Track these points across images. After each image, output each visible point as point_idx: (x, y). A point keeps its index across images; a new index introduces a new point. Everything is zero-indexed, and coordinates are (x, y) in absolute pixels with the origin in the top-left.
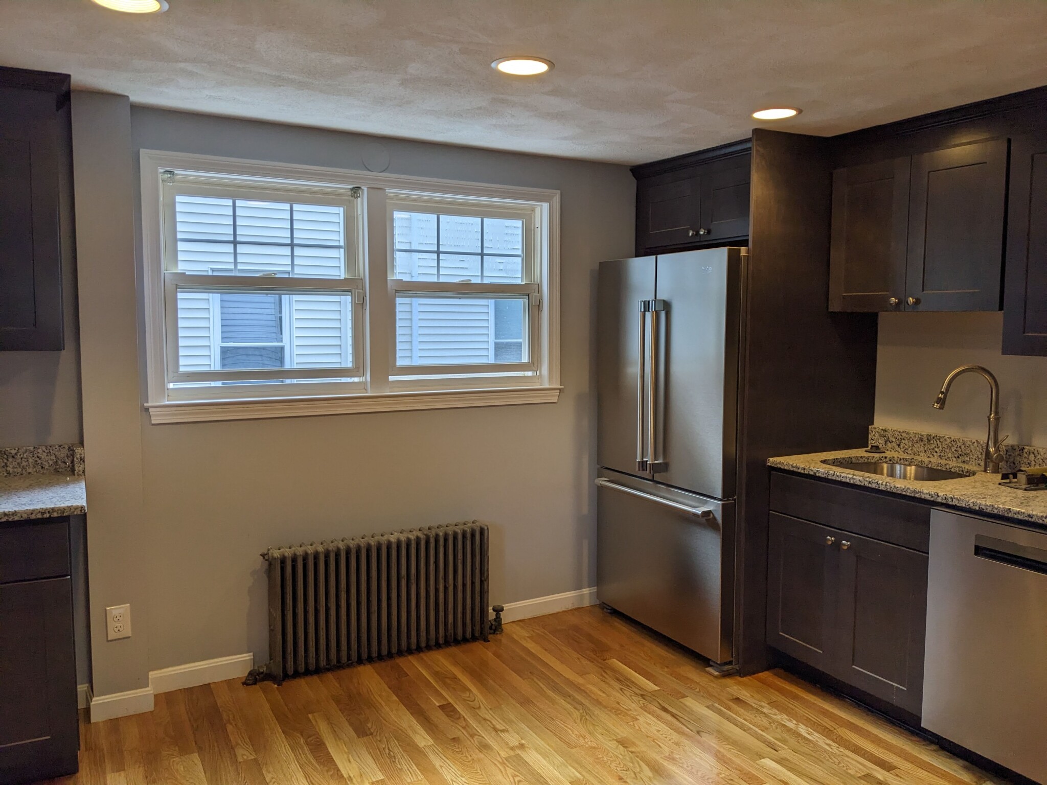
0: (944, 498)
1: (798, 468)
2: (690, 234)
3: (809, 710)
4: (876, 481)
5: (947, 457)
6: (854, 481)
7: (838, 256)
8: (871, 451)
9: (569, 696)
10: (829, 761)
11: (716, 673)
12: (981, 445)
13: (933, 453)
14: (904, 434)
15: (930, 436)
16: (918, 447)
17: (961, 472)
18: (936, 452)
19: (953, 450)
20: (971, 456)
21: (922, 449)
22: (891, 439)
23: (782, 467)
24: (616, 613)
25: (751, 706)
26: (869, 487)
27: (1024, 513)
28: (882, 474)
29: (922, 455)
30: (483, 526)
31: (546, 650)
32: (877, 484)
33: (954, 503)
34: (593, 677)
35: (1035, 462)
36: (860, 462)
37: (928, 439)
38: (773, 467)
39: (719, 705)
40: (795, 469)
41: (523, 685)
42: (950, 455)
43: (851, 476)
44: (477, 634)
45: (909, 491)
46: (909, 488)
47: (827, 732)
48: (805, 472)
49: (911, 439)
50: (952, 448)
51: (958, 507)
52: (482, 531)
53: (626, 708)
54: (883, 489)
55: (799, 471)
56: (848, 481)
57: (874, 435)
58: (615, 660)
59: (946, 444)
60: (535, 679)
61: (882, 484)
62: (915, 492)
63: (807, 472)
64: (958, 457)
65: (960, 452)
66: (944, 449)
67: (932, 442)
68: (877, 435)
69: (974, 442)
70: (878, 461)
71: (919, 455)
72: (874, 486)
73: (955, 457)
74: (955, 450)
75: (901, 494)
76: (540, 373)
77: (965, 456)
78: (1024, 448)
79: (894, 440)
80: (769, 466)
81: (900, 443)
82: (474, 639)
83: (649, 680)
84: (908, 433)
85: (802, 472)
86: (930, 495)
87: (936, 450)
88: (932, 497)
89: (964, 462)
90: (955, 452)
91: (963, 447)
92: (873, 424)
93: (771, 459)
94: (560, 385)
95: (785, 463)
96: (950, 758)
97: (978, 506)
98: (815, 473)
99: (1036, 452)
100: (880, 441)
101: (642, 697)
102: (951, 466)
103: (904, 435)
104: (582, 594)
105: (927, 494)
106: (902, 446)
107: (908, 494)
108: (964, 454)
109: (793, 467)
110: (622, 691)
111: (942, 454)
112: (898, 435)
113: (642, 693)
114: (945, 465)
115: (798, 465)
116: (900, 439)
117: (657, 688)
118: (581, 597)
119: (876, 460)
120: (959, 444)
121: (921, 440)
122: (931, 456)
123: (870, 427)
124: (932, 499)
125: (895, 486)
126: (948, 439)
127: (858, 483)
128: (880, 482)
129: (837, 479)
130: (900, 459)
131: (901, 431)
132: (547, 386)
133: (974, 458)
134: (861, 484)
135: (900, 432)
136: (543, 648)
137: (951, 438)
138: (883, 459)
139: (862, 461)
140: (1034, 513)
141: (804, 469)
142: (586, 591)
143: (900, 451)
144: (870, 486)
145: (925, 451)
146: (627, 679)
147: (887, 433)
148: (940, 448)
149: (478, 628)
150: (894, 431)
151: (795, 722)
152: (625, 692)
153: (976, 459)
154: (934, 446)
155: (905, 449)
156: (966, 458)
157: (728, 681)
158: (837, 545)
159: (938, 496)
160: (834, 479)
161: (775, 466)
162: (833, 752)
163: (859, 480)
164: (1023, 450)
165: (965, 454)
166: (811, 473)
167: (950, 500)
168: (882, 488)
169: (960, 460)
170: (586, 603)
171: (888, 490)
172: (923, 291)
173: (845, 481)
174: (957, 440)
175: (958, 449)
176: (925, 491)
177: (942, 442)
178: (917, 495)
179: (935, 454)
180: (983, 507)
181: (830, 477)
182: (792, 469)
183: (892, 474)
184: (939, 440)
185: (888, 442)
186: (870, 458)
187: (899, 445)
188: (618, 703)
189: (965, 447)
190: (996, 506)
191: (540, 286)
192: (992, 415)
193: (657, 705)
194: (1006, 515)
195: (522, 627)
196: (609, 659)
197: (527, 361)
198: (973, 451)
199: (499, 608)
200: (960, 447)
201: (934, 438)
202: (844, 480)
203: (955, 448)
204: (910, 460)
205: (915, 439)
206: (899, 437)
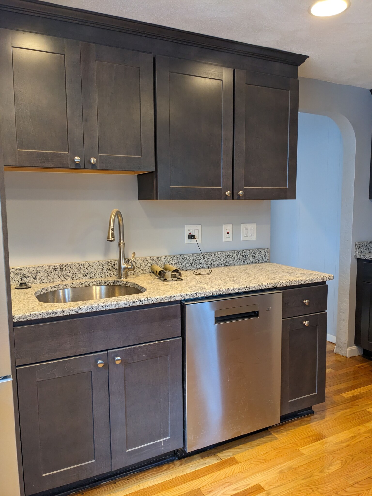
0: (191, 295)
1: (56, 313)
4: (139, 299)
6: (120, 306)
8: (21, 287)
12: (102, 264)
13: (65, 277)
14: (39, 268)
15: (62, 265)
16: (53, 275)
18: (69, 276)
19: (82, 271)
20: (95, 273)
21: (56, 276)
22: (26, 275)
23: (34, 318)
26: (134, 306)
27: (236, 289)
29: (57, 281)
32: (141, 301)
33: (197, 297)
35: (136, 267)
37: (61, 268)
38: (21, 322)
40: (52, 316)
42: (79, 276)
43: (115, 303)
45: (166, 298)
46: (166, 297)
48: (65, 314)
49: (46, 271)
50: (81, 270)
51: (200, 298)
54: (146, 304)
55: (57, 315)
56: (113, 307)
59: (76, 269)
61: (145, 300)
62: (171, 297)
63: (68, 314)
64: (86, 275)
65: (87, 272)
66: (74, 272)
67: (64, 269)
69: (97, 263)
71: (54, 281)
72: (138, 304)
73: (84, 276)
74: (84, 271)
77: (91, 273)
79: (30, 275)
81: (36, 276)
84: (42, 267)
85: (62, 315)
86: (181, 297)
87: (68, 274)
88: (183, 297)
89: (90, 277)
90: (83, 272)
91: (89, 268)
97: (212, 293)
98: (77, 312)
99: (136, 261)
100: (15, 279)
103: (39, 269)
105: (179, 296)
106: (38, 278)
107: (166, 301)
108: (90, 273)
109: (48, 314)
111: (74, 276)
112: (33, 270)
114: (85, 282)
116: (35, 273)
120: (86, 267)
121: (55, 270)
122: (65, 280)
125: (155, 299)
126: (77, 265)
128: (142, 299)
129: (102, 310)
130: (52, 288)
131: (36, 266)
133: (98, 273)
134: (126, 306)
135: (34, 268)
137: (79, 264)
140: (241, 287)
143: (36, 282)
144: (134, 305)
147: (22, 271)
148: (72, 272)
150: (29, 268)
153: (99, 274)
154: (66, 272)
155: (41, 280)
156: (92, 275)
159: (187, 295)
161: (24, 320)
164: (128, 261)
165: (91, 272)
166: (72, 313)
167: (195, 295)
168: (145, 303)
169: (87, 277)
171: (150, 303)
172: (99, 154)
173: (110, 308)
174: (84, 264)
175: (85, 270)
176: (178, 295)
177: (72, 268)
178: (172, 300)
179: (67, 277)
180: (215, 293)
181: (94, 310)
184: (70, 266)
185: (24, 278)
187: (35, 278)
189: (90, 267)
190: (221, 290)
192: (121, 242)
194: (227, 293)
198: (96, 269)
200: (87, 268)
201: (65, 266)
202: (109, 308)
203: (83, 270)
204: (57, 286)
205: (49, 271)
206: (35, 272)
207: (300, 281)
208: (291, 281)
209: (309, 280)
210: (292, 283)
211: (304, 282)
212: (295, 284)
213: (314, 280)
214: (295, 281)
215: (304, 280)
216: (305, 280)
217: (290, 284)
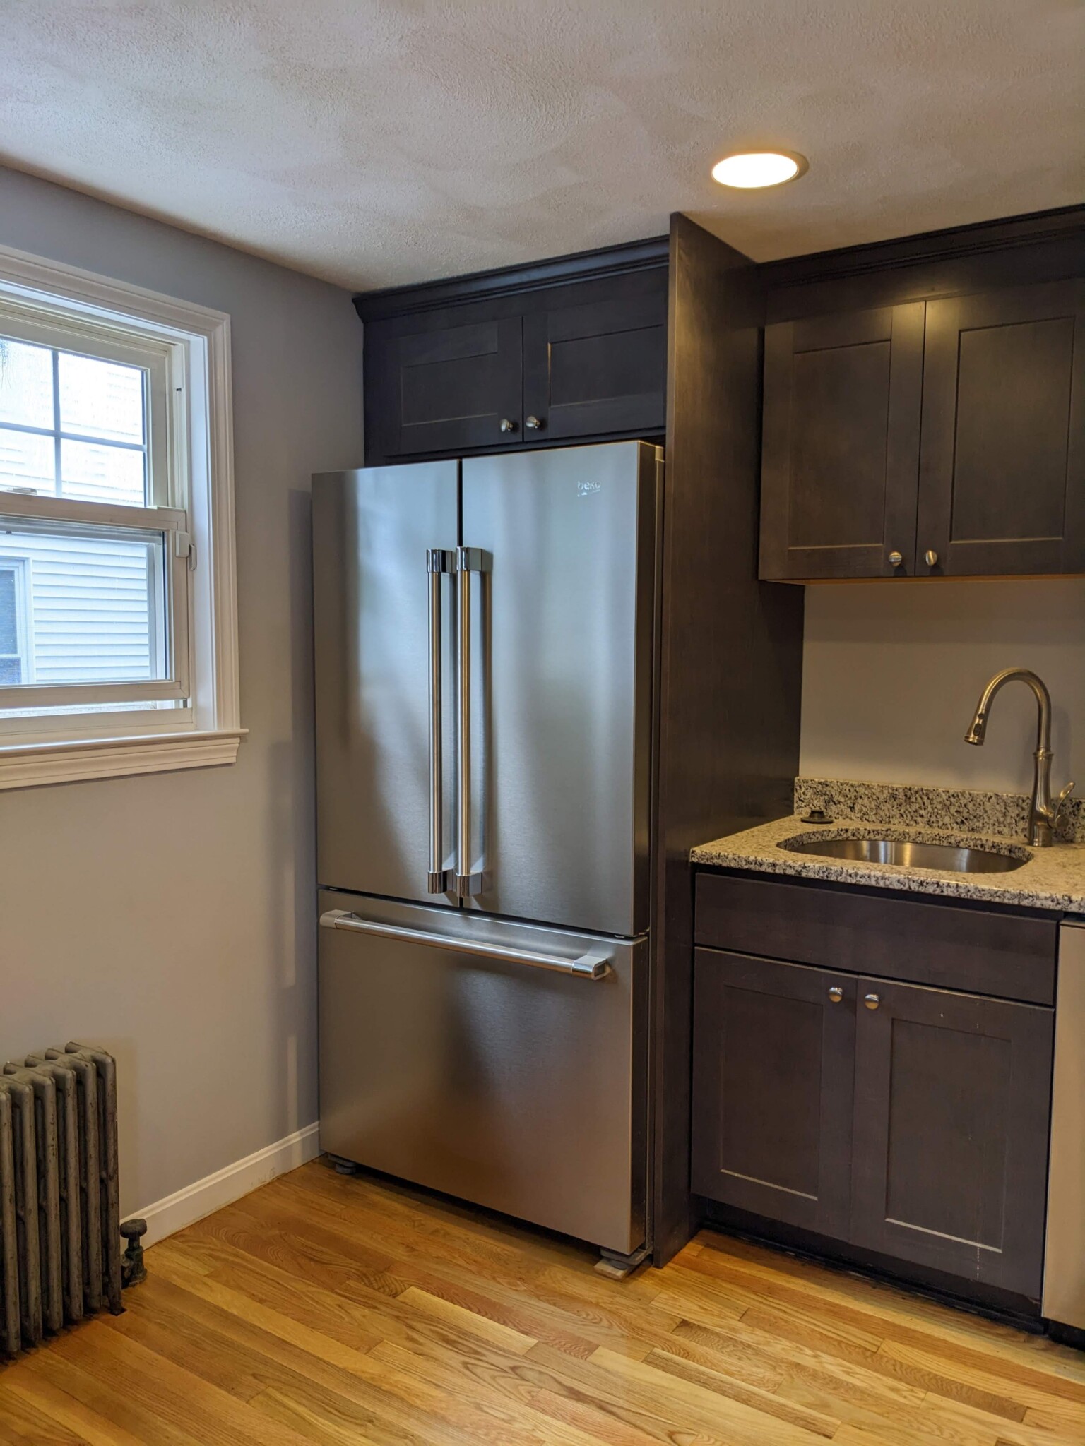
1: (761, 865)
2: (503, 428)
3: (808, 1314)
4: (935, 881)
5: (941, 823)
6: (888, 882)
8: (811, 820)
9: (371, 1421)
10: (922, 1431)
11: (620, 1273)
12: (1004, 801)
13: (915, 818)
14: (861, 788)
15: (910, 789)
16: (889, 809)
17: (979, 848)
18: (922, 816)
19: (953, 810)
21: (895, 812)
22: (836, 798)
23: (724, 864)
24: (362, 1172)
25: (717, 1334)
26: (919, 893)
29: (896, 822)
31: (261, 1301)
34: (395, 1351)
37: (906, 796)
38: (705, 865)
39: (669, 1351)
40: (753, 867)
42: (947, 820)
43: (879, 874)
44: (95, 1303)
45: (1008, 895)
47: (870, 1358)
48: (777, 871)
49: (874, 797)
50: (952, 808)
53: (502, 1416)
54: (951, 894)
55: (763, 869)
56: (873, 883)
57: (804, 793)
58: (413, 1288)
59: (940, 803)
60: (271, 1391)
62: (1021, 896)
63: (782, 871)
64: (962, 822)
65: (965, 815)
66: (936, 810)
67: (913, 799)
68: (809, 793)
69: (991, 797)
70: (836, 837)
71: (890, 822)
72: (930, 890)
73: (957, 823)
74: (957, 811)
75: (990, 902)
76: (195, 702)
77: (975, 820)
78: (1080, 803)
79: (842, 800)
80: (693, 863)
81: (854, 804)
82: (89, 1312)
83: (504, 1323)
84: (868, 787)
85: (770, 870)
86: (1053, 901)
87: (922, 812)
88: (1058, 904)
89: (973, 829)
90: (955, 814)
91: (970, 805)
92: (798, 775)
93: (698, 850)
94: (242, 727)
95: (731, 856)
98: (800, 873)
100: (815, 802)
101: (514, 1372)
102: (958, 839)
103: (861, 790)
104: (291, 1146)
105: (1046, 898)
106: (857, 808)
107: (1006, 901)
108: (972, 817)
109: (748, 862)
110: (468, 1369)
111: (933, 819)
112: (850, 791)
113: (512, 1363)
114: (948, 836)
115: (759, 858)
116: (853, 797)
117: (532, 1341)
118: (287, 1151)
119: (833, 836)
120: (963, 801)
123: (796, 779)
124: (1059, 907)
125: (976, 888)
126: (943, 794)
127: (897, 886)
129: (849, 881)
130: (869, 832)
131: (856, 783)
132: (213, 729)
133: (992, 822)
134: (902, 887)
135: (852, 786)
136: (252, 1296)
137: (948, 792)
138: (842, 833)
141: (774, 865)
142: (295, 1138)
143: (853, 817)
144: (922, 889)
145: (902, 815)
146: (464, 1334)
147: (828, 789)
148: (930, 809)
149: (97, 1287)
150: (842, 784)
151: (808, 1351)
152: (478, 1371)
153: (994, 825)
154: (918, 806)
155: (864, 814)
156: (977, 824)
157: (644, 1284)
158: (851, 1002)
159: (1071, 902)
160: (842, 880)
161: (709, 863)
162: (914, 1405)
163: (899, 881)
164: (1078, 806)
165: (975, 817)
166: (790, 872)
168: (948, 892)
169: (964, 827)
170: (297, 1161)
171: (963, 896)
172: (950, 540)
173: (867, 883)
174: (960, 795)
175: (961, 809)
177: (932, 799)
178: (1025, 903)
179: (919, 819)
181: (833, 878)
182: (746, 867)
184: (927, 795)
185: (831, 803)
186: (825, 833)
187: (852, 808)
188: (478, 1407)
189: (974, 805)
191: (189, 517)
192: (1041, 751)
193: (556, 1387)
195: (184, 1253)
196: (402, 1292)
197: (164, 678)
198: (989, 812)
200: (965, 806)
201: (917, 792)
202: (863, 882)
203: (956, 808)
204: (884, 833)
205: (881, 797)
206: (852, 795)
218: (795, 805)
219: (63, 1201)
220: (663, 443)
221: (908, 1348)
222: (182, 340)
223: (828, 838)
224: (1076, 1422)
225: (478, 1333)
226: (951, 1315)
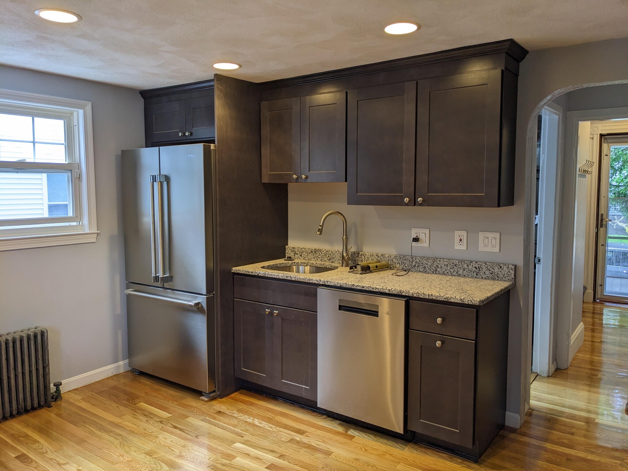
0: (323, 282)
1: (249, 272)
2: (180, 135)
3: (259, 410)
4: (290, 276)
5: (324, 260)
6: (279, 277)
7: (266, 151)
8: (287, 260)
9: (112, 432)
10: (272, 436)
11: (206, 399)
12: (340, 252)
15: (316, 249)
17: (331, 268)
18: (319, 258)
20: (336, 259)
21: (312, 257)
22: (297, 253)
23: (240, 273)
24: (143, 374)
25: (227, 414)
26: (287, 280)
27: (360, 286)
28: (293, 272)
29: (313, 260)
30: (43, 330)
31: (94, 405)
32: (291, 277)
33: (328, 284)
34: (128, 417)
36: (282, 266)
37: (315, 251)
38: (235, 273)
39: (208, 417)
40: (247, 273)
41: (79, 432)
42: (326, 259)
43: (277, 274)
44: (42, 404)
45: (306, 280)
46: (306, 278)
47: (269, 420)
48: (253, 274)
49: (307, 252)
51: (330, 285)
52: (42, 334)
53: (151, 431)
55: (250, 274)
56: (276, 277)
57: (288, 251)
58: (142, 403)
59: (324, 253)
60: (87, 425)
61: (293, 277)
62: (309, 280)
63: (254, 274)
65: (330, 257)
66: (323, 256)
67: (317, 253)
68: (290, 251)
69: (337, 252)
70: (291, 265)
71: (311, 260)
72: (289, 278)
73: (328, 260)
74: (328, 256)
75: (302, 282)
76: (82, 223)
78: (359, 253)
79: (298, 253)
80: (232, 272)
81: (302, 254)
82: (40, 407)
83: (165, 411)
84: (305, 249)
85: (251, 274)
86: (316, 281)
87: (319, 257)
88: (318, 282)
89: (332, 262)
91: (331, 254)
92: (288, 245)
93: (234, 268)
94: (97, 231)
95: (242, 270)
96: (332, 421)
97: (339, 284)
98: (258, 274)
100: (291, 254)
101: (160, 422)
102: (326, 265)
103: (303, 250)
104: (119, 365)
105: (315, 280)
106: (302, 256)
107: (306, 281)
109: (246, 272)
110: (147, 421)
111: (322, 259)
113: (160, 420)
115: (249, 270)
117: (170, 415)
118: (118, 367)
119: (290, 264)
120: (330, 253)
121: (312, 252)
122: (317, 260)
123: (286, 246)
124: (318, 283)
126: (324, 251)
127: (281, 278)
128: (292, 276)
129: (270, 277)
130: (302, 263)
131: (302, 247)
132: (87, 231)
133: (337, 259)
134: (282, 278)
135: (301, 248)
136: (92, 404)
137: (326, 250)
138: (293, 263)
139: (283, 265)
140: (365, 285)
141: (252, 272)
142: (121, 363)
143: (302, 259)
144: (287, 278)
145: (314, 258)
146: (151, 413)
147: (295, 249)
148: (321, 255)
149: (42, 399)
150: (298, 248)
151: (252, 418)
152: (150, 422)
154: (318, 254)
155: (304, 258)
156: (333, 260)
157: (214, 402)
158: (271, 313)
159: (321, 281)
160: (268, 276)
161: (236, 272)
162: (273, 430)
163: (282, 276)
165: (333, 258)
166: (256, 274)
167: (326, 282)
168: (293, 279)
169: (330, 261)
170: (122, 371)
172: (309, 171)
174: (329, 251)
175: (329, 256)
176: (314, 279)
177: (322, 253)
178: (310, 282)
179: (318, 259)
180: (342, 285)
181: (266, 276)
182: (245, 273)
183: (298, 271)
184: (320, 251)
186: (287, 263)
187: (301, 256)
188: (145, 429)
189: (333, 254)
190: (348, 283)
191: (79, 165)
192: (344, 237)
193: (170, 425)
194: (352, 288)
195: (76, 394)
196: (138, 404)
197: (72, 215)
198: (336, 256)
199: (58, 383)
201: (318, 250)
202: (273, 277)
203: (328, 255)
204: (307, 263)
205: (309, 252)
206: (301, 251)
207: (430, 295)
208: (419, 293)
209: (442, 297)
210: (420, 295)
211: (435, 297)
212: (424, 297)
213: (450, 299)
214: (424, 294)
215: (435, 296)
216: (437, 296)
217: (418, 295)
218: (286, 255)
219: (30, 372)
220: (214, 143)
221: (283, 418)
222: (76, 111)
223: (288, 265)
224: (319, 435)
225: (155, 413)
226: (302, 410)
